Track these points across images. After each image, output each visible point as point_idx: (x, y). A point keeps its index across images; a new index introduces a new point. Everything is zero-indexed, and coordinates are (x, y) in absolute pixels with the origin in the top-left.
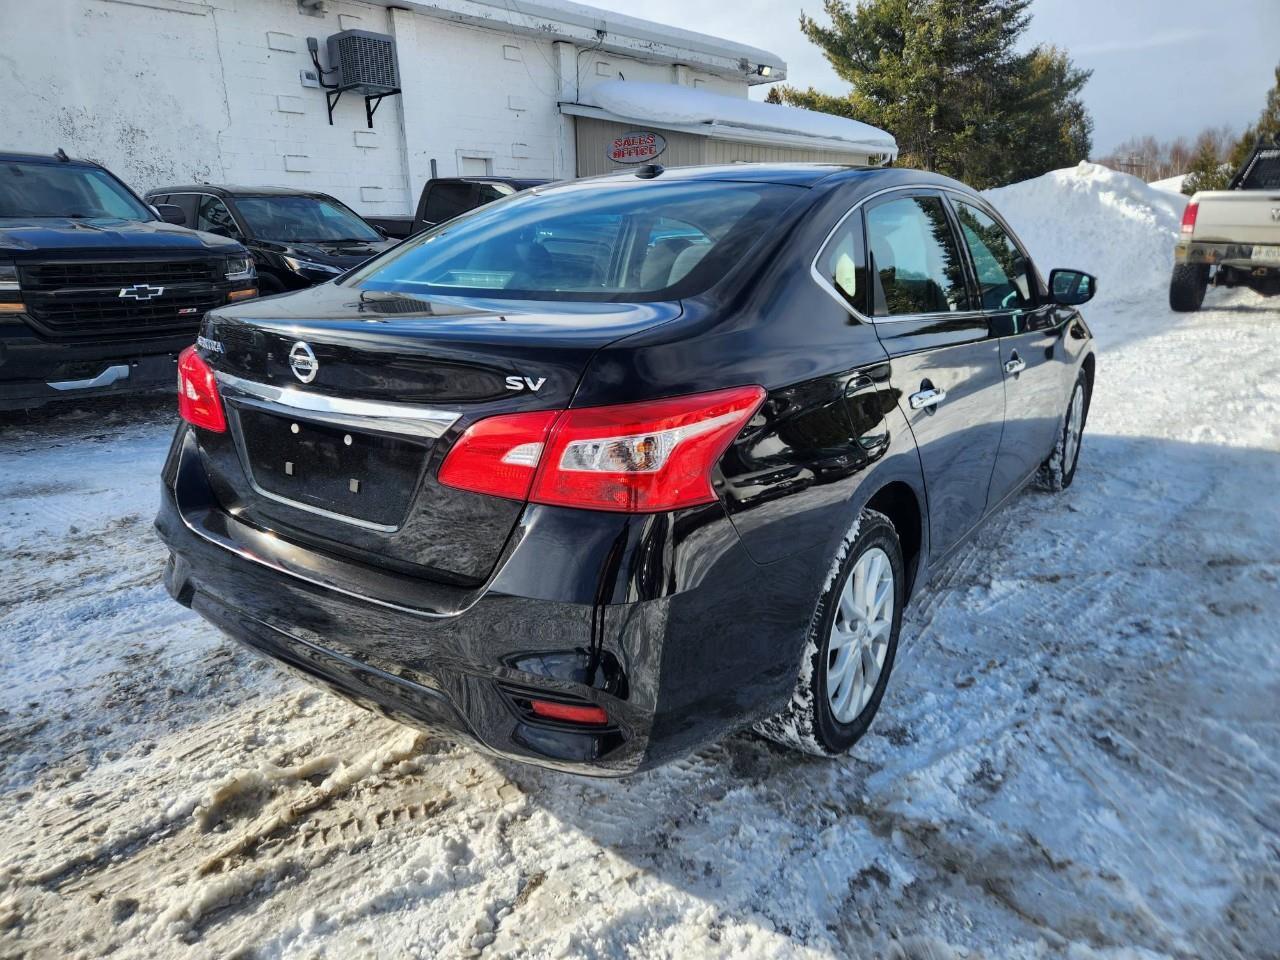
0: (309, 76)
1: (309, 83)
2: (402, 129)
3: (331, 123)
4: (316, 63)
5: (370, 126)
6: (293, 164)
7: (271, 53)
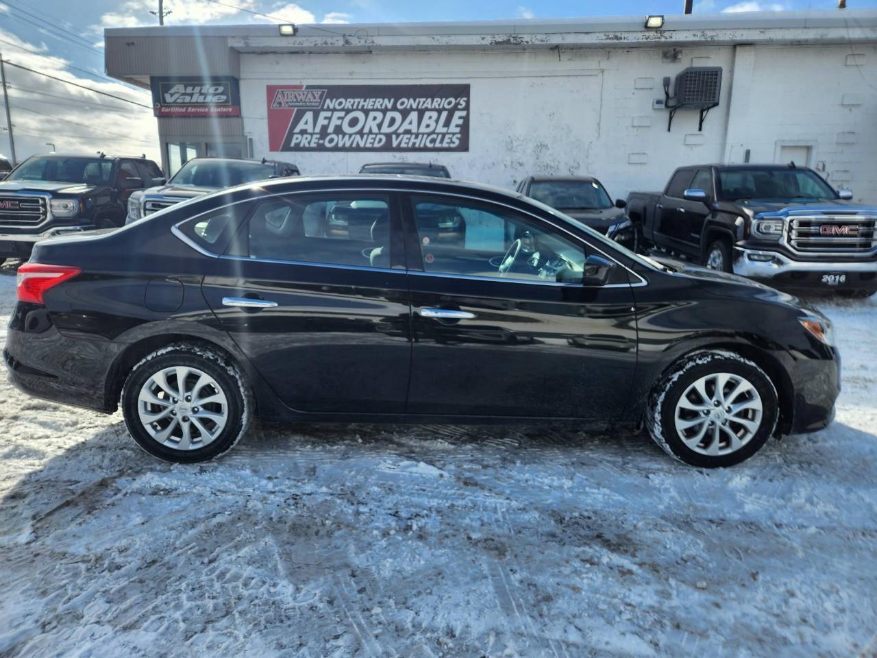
0: (659, 102)
1: (657, 106)
2: (726, 129)
3: (669, 130)
4: (667, 94)
5: (700, 129)
6: (635, 159)
7: (635, 91)
